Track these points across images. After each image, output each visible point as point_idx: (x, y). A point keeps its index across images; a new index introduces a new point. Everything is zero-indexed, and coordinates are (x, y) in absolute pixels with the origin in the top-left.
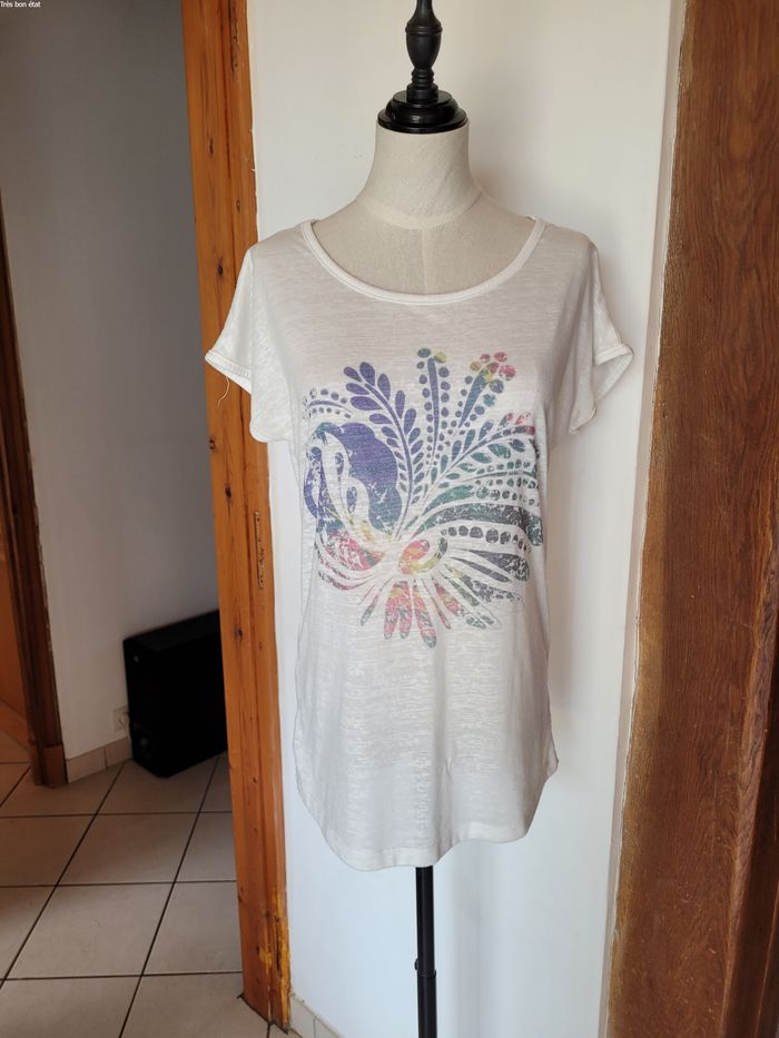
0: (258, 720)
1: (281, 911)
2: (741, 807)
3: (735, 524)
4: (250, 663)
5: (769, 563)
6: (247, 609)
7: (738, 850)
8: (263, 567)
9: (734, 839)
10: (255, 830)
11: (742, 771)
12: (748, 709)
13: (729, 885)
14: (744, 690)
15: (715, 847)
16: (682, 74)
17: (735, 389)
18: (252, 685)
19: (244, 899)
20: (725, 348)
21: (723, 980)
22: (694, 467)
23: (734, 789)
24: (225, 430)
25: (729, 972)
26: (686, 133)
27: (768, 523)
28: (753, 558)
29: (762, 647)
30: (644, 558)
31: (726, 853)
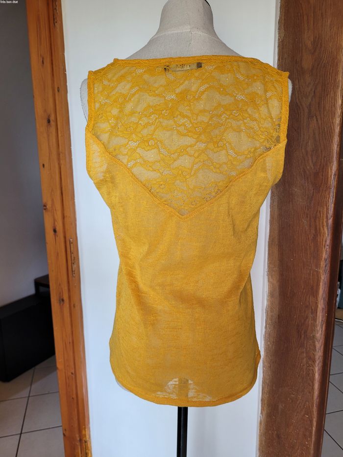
0: (73, 342)
1: (87, 437)
2: (317, 350)
3: (310, 226)
4: (69, 314)
5: (326, 241)
6: (66, 288)
7: (317, 369)
8: (75, 266)
9: (315, 364)
10: (73, 398)
11: (317, 333)
12: (319, 306)
13: (313, 385)
14: (317, 298)
15: (306, 369)
16: (279, 34)
17: (308, 168)
18: (70, 327)
19: (66, 434)
20: (303, 150)
21: (312, 428)
22: (291, 203)
23: (314, 342)
24: (53, 200)
25: (315, 424)
26: (282, 59)
27: (325, 224)
28: (319, 240)
29: (324, 278)
30: (269, 245)
31: (311, 371)
